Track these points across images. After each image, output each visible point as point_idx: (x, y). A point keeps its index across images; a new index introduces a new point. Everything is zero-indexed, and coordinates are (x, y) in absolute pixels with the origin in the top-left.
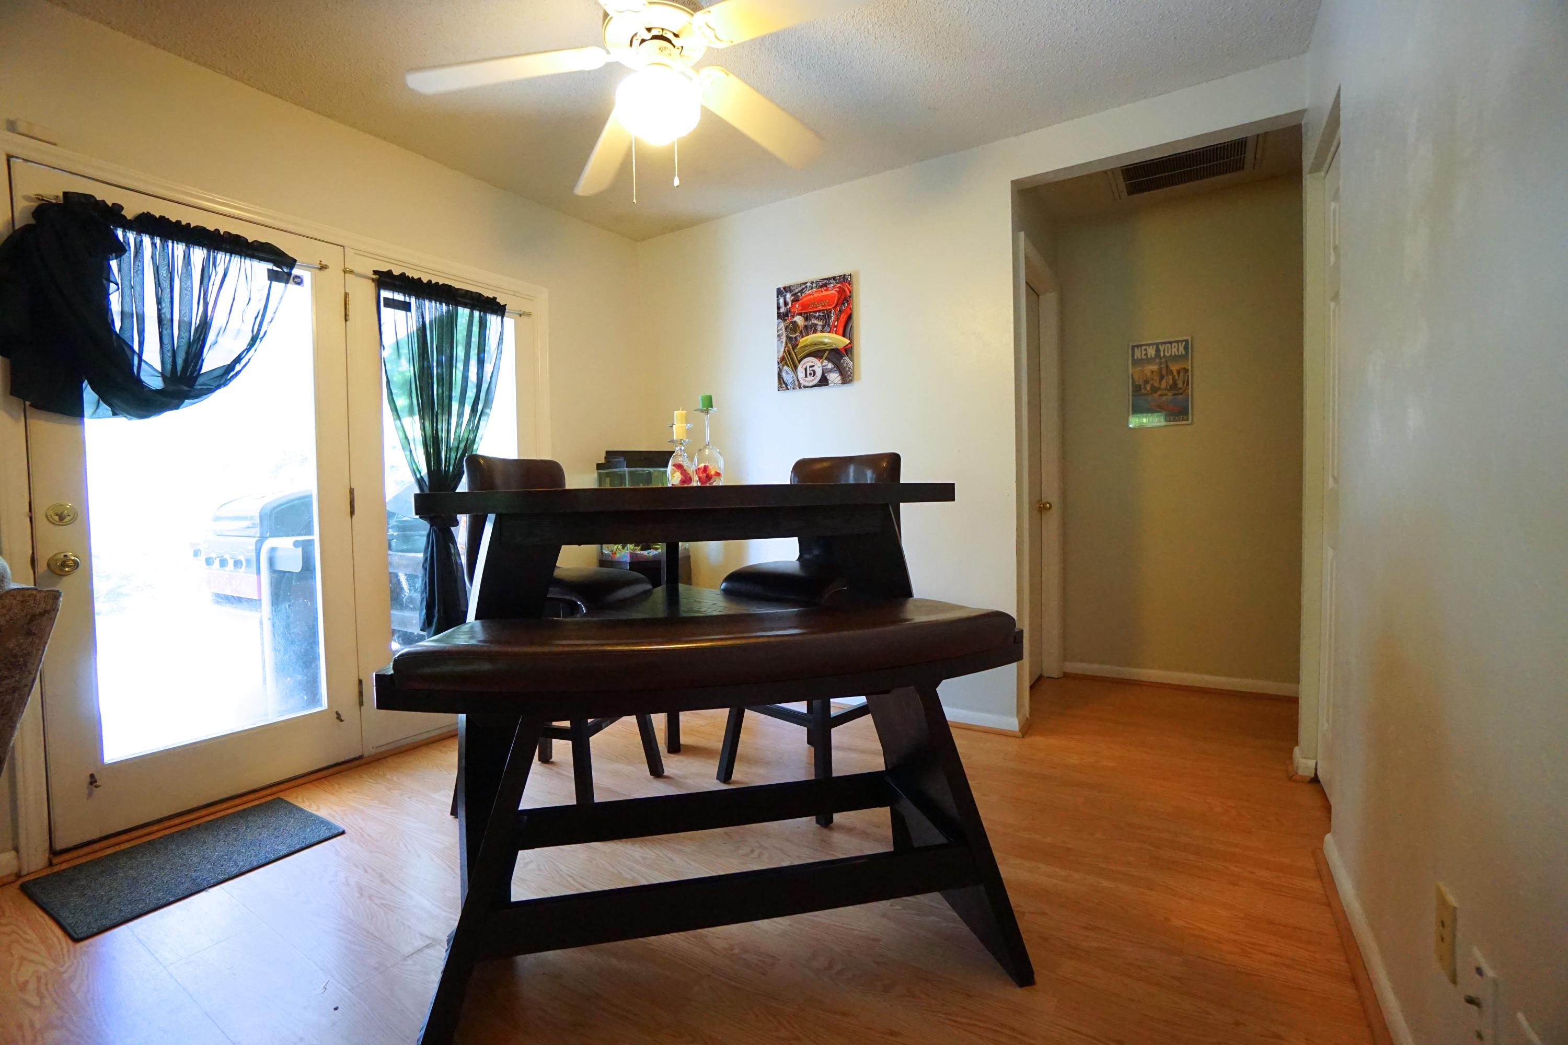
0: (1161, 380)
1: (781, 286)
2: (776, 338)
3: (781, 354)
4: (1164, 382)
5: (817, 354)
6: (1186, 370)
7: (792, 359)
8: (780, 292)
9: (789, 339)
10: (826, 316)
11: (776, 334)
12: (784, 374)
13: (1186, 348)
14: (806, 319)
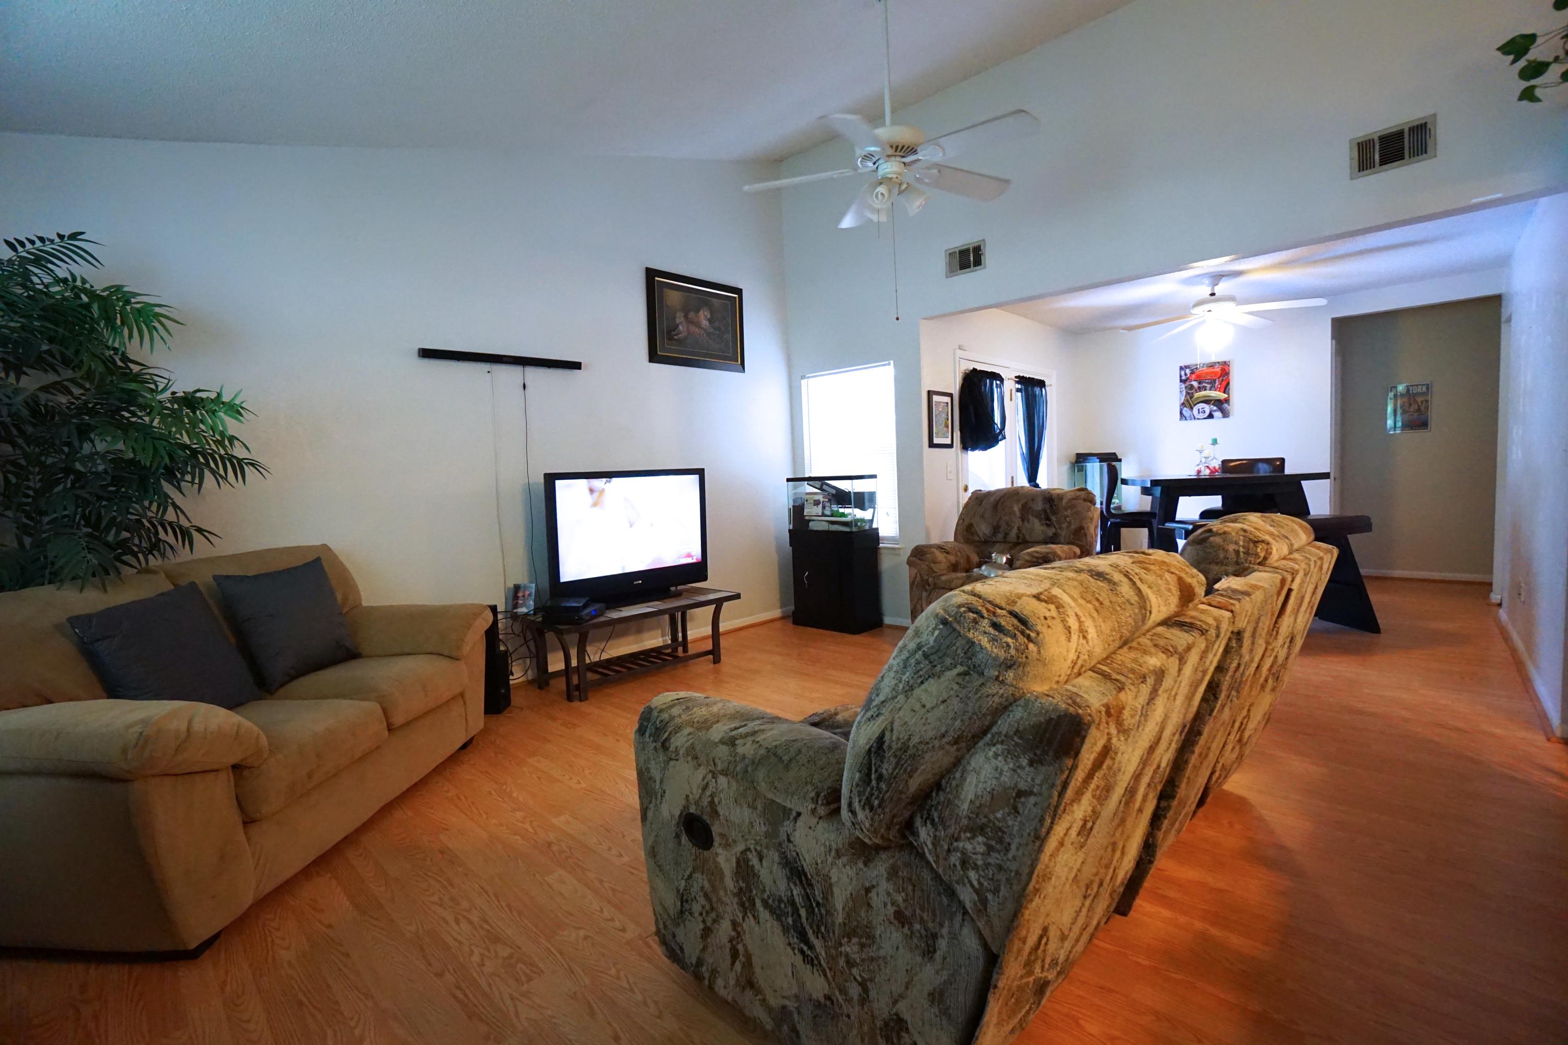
0: (1409, 407)
1: (1182, 365)
2: (1179, 393)
3: (1182, 401)
4: (1412, 407)
5: (1207, 402)
6: (1427, 401)
7: (1190, 404)
8: (1181, 368)
9: (1187, 393)
10: (1213, 383)
11: (1179, 390)
12: (1184, 412)
13: (1428, 388)
14: (1200, 383)
